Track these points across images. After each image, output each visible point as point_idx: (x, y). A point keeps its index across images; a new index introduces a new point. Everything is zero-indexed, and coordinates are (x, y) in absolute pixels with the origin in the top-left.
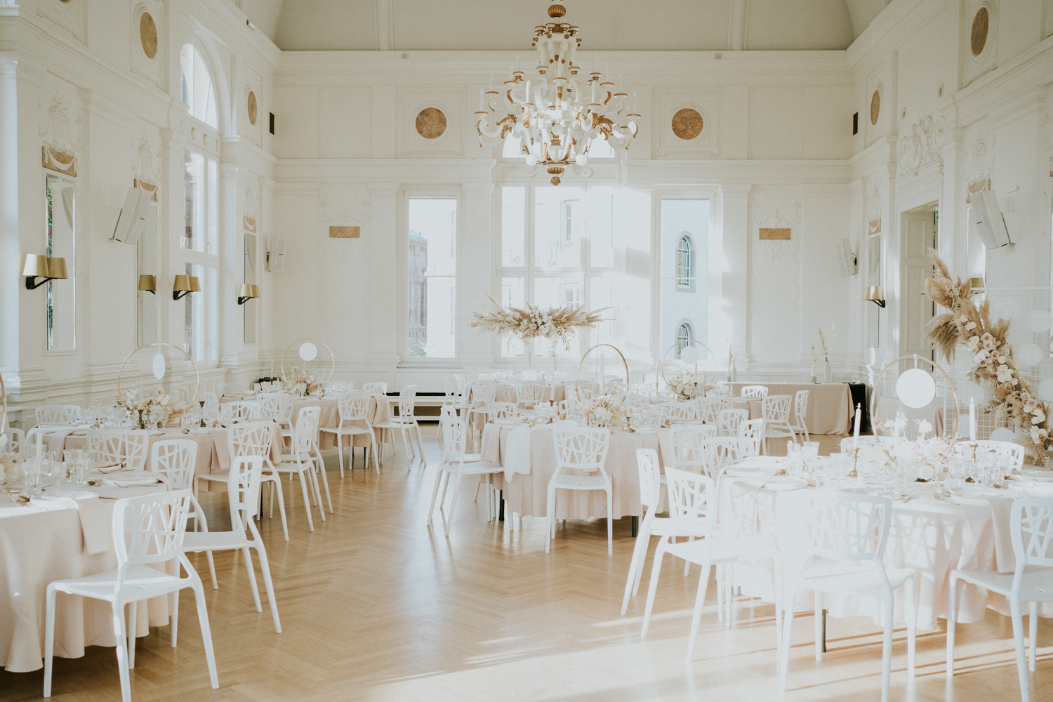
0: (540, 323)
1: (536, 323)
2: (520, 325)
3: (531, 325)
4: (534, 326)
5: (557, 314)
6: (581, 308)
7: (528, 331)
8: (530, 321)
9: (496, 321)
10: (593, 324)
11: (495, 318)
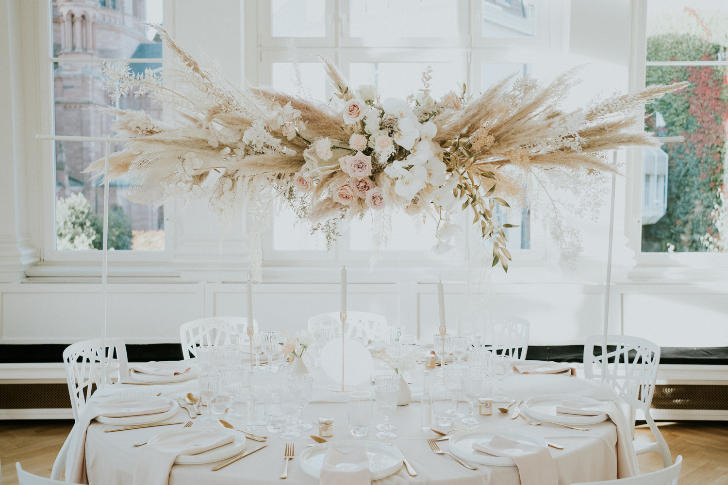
0: (384, 151)
1: (368, 151)
2: (301, 162)
3: (347, 162)
4: (360, 166)
5: (455, 118)
6: (545, 95)
7: (335, 185)
8: (343, 146)
9: (203, 145)
10: (607, 155)
11: (200, 134)
